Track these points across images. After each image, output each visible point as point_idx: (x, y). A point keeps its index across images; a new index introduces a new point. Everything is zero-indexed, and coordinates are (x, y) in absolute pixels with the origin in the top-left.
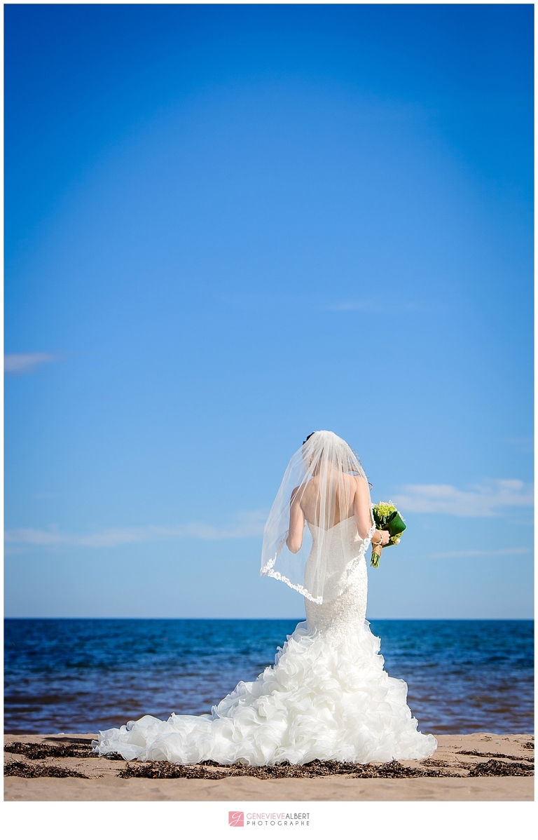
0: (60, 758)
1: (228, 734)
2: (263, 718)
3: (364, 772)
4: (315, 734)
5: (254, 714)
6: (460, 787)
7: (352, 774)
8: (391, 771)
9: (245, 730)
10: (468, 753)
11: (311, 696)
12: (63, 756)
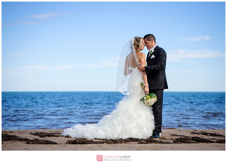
0: (49, 137)
1: (104, 131)
2: (114, 126)
3: (141, 141)
4: (131, 131)
5: (111, 125)
6: (167, 147)
7: (137, 142)
8: (149, 141)
9: (109, 130)
10: (174, 135)
11: (129, 119)
12: (51, 136)
